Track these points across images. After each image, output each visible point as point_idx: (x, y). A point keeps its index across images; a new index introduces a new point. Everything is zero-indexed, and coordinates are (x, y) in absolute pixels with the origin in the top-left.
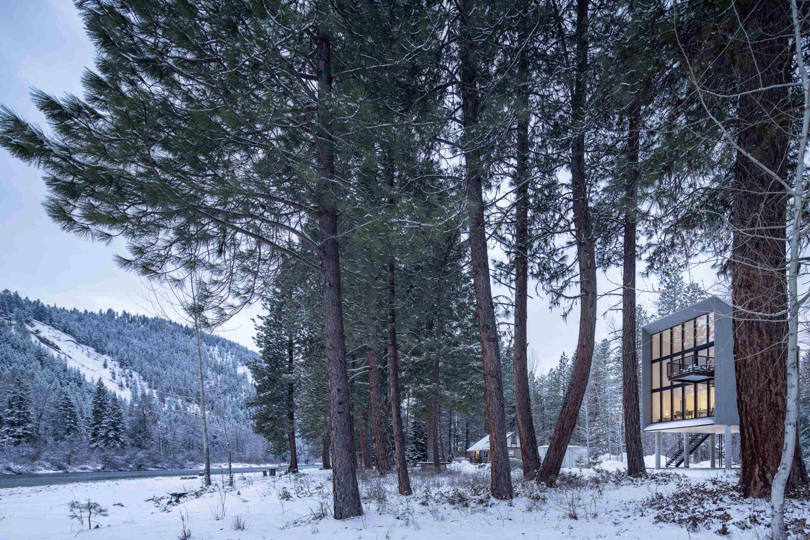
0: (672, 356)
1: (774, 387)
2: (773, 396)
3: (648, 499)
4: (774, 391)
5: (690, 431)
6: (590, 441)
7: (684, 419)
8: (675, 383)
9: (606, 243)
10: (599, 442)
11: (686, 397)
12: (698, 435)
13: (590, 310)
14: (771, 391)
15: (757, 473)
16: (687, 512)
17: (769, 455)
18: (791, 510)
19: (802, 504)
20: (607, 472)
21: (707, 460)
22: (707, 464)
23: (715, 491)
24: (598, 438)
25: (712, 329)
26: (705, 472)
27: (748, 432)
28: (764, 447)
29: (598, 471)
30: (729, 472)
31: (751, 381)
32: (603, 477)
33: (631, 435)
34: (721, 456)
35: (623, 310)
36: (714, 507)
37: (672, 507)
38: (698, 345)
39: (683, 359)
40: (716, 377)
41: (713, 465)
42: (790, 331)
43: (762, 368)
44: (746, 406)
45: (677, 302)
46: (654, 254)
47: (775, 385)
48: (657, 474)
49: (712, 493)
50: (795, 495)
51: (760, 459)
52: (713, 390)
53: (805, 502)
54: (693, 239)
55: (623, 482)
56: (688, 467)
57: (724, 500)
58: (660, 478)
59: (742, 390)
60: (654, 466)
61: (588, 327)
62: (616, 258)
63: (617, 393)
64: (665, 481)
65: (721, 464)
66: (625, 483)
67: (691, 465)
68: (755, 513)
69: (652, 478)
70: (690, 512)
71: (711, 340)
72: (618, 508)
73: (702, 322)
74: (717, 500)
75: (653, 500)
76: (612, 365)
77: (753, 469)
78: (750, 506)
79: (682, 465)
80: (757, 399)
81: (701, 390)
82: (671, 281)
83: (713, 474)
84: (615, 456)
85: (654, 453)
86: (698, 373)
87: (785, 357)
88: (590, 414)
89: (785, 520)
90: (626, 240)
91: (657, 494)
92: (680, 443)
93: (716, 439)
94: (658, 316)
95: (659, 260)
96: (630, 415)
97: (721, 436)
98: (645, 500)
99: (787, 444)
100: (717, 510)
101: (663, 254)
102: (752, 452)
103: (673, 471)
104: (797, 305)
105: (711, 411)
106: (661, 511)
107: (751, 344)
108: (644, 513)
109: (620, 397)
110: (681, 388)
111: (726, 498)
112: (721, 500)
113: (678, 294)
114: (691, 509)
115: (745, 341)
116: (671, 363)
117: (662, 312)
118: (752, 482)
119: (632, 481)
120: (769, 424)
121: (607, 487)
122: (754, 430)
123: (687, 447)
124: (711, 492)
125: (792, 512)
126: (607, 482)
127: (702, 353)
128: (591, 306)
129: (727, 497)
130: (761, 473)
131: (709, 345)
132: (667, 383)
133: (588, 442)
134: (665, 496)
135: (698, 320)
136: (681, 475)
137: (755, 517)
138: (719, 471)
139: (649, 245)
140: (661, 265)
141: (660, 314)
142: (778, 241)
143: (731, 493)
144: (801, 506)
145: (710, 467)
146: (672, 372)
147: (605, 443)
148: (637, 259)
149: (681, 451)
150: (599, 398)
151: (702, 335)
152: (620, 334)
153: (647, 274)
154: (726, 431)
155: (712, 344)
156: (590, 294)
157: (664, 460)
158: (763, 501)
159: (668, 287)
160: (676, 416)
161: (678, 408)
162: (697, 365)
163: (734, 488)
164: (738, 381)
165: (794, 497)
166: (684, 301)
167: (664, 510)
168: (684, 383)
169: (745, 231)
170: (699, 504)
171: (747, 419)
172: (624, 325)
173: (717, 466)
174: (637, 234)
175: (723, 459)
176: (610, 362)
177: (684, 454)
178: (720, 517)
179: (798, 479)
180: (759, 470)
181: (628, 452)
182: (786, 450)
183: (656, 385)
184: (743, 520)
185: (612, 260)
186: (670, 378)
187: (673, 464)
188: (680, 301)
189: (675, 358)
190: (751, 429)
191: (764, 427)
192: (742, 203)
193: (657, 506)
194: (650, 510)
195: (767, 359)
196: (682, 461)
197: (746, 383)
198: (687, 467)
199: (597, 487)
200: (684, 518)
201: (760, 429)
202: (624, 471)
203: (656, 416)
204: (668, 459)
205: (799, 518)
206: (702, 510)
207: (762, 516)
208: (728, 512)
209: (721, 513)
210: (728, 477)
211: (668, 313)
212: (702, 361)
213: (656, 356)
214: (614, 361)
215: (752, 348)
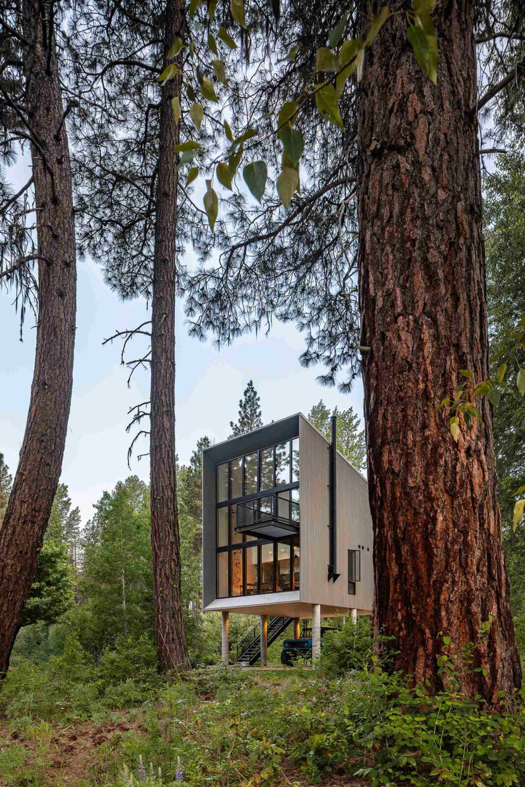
0: (244, 499)
8: (249, 539)
92: (255, 630)
96: (163, 562)
110: (256, 548)
123: (264, 636)
131: (292, 486)
177: (261, 646)
183: (223, 542)
203: (224, 587)
213: (223, 497)
215: (411, 317)
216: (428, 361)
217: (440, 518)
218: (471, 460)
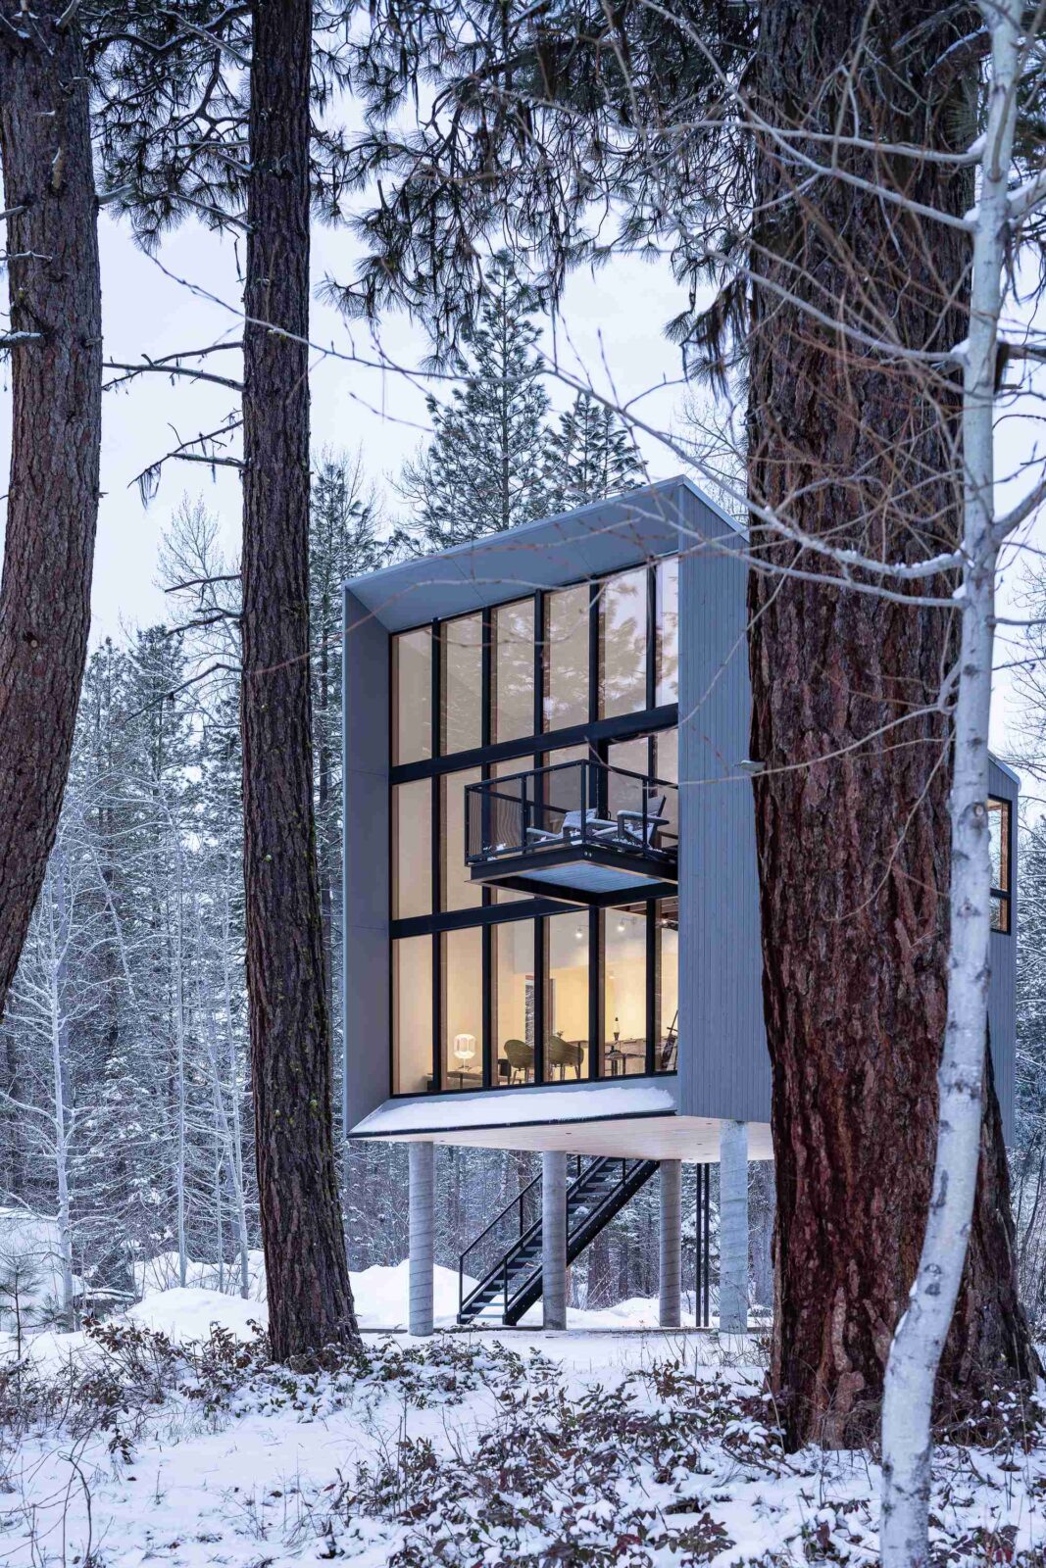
0: (489, 754)
1: (910, 932)
2: (907, 971)
3: (362, 1475)
4: (908, 949)
5: (570, 1147)
6: (75, 1183)
7: (541, 1081)
8: (504, 896)
9: (158, 82)
10: (124, 1191)
11: (554, 973)
12: (604, 1164)
13: (60, 430)
14: (896, 949)
15: (837, 1336)
16: (538, 1522)
17: (887, 1248)
18: (961, 1493)
19: (1008, 1468)
20: (161, 1341)
21: (649, 1293)
22: (644, 1310)
23: (665, 1420)
24: (120, 1168)
25: (671, 650)
26: (634, 1344)
27: (805, 1140)
28: (867, 1211)
29: (114, 1341)
30: (731, 1343)
31: (822, 897)
32: (138, 1370)
33: (286, 1148)
34: (704, 1276)
35: (247, 471)
36: (664, 1496)
37: (472, 1506)
38: (608, 713)
39: (541, 773)
40: (686, 879)
41: (670, 1317)
42: (966, 658)
43: (866, 840)
44: (799, 1013)
45: (515, 483)
46: (404, 198)
47: (913, 922)
48: (411, 1354)
49: (656, 1436)
50: (983, 1429)
51: (853, 1266)
52: (670, 945)
53: (1018, 1457)
54: (587, 166)
55: (245, 1397)
56: (559, 1325)
57: (704, 1462)
58: (428, 1372)
59: (784, 936)
60: (404, 1319)
61: (52, 525)
62: (211, 178)
63: (218, 931)
64: (450, 1386)
65: (702, 1309)
66: (251, 1399)
67: (574, 1316)
68: (827, 1515)
69: (390, 1375)
70: (553, 1521)
71: (666, 695)
72: (212, 1526)
73: (625, 600)
74: (674, 1462)
75: (390, 1479)
76: (193, 774)
77: (823, 1313)
78: (810, 1484)
79: (535, 1313)
80: (842, 981)
81: (621, 939)
82: (487, 373)
83: (664, 1350)
84: (208, 1269)
85: (402, 1253)
86: (606, 854)
87: (946, 779)
88: (77, 1032)
89: (934, 1534)
90: (258, 83)
91: (405, 1445)
92: (525, 1201)
93: (686, 1192)
94: (427, 545)
95: (427, 239)
96: (282, 1037)
97: (704, 1175)
98: (350, 1476)
99: (945, 1179)
100: (671, 1510)
101: (444, 211)
102: (822, 1230)
103: (487, 1341)
104: (994, 535)
105: (661, 1049)
106: (420, 1526)
107: (823, 719)
108: (342, 1543)
109: (235, 955)
110: (529, 924)
111: (713, 1454)
112: (691, 1462)
113: (521, 444)
114: (558, 1506)
115: (799, 700)
116: (485, 790)
117: (446, 527)
118: (820, 1377)
119: (290, 1387)
120: (889, 1102)
121: (158, 1420)
122: (830, 1131)
123: (556, 1224)
124: (648, 1427)
125: (969, 1503)
126: (159, 1399)
127: (627, 755)
128: (70, 416)
129: (715, 1447)
130: (853, 1329)
131: (655, 720)
132: (464, 893)
133: (66, 1196)
134: (444, 1454)
135: (611, 589)
136: (526, 1356)
137: (824, 1530)
138: (693, 1339)
139: (381, 149)
140: (437, 268)
141: (434, 533)
142: (924, 218)
143: (733, 1426)
144: (999, 1477)
145: (655, 1324)
146: (489, 837)
147: (156, 1196)
148: (315, 207)
149: (529, 1244)
150: (125, 950)
151: (630, 672)
152: (230, 598)
153: (370, 298)
154: (726, 1146)
155: (666, 718)
156: (66, 344)
157: (449, 1289)
158: (860, 1460)
159: (476, 402)
160: (505, 1068)
161: (514, 1025)
162: (603, 814)
163: (749, 1406)
164: (766, 890)
165: (976, 1437)
166: (549, 484)
167: (435, 1518)
168: (546, 902)
169: (793, 142)
170: (597, 1482)
171: (801, 1074)
172: (247, 554)
173: (687, 1319)
174: (320, 74)
175: (714, 1290)
176: (182, 760)
177: (545, 1258)
178: (685, 1541)
179: (994, 1357)
180: (849, 1318)
181: (273, 1246)
182: (941, 1204)
183: (414, 901)
184: (777, 1547)
185: (190, 182)
186: (479, 867)
187: (495, 1310)
188: (531, 481)
189: (503, 769)
190: (816, 1123)
191: (870, 1117)
192: (791, 22)
193: (403, 1505)
194: (370, 1527)
195: (886, 799)
196: (533, 1294)
197: (800, 903)
198: (555, 1323)
199: (106, 1421)
200: (523, 1551)
201: (852, 1124)
202: (250, 1337)
203: (414, 1063)
204: (471, 1284)
205: (991, 1526)
206: (604, 1509)
207: (854, 1522)
208: (717, 1513)
209: (690, 1520)
210: (726, 1362)
211: (472, 536)
212: (624, 798)
213: (414, 747)
214: (204, 752)
215: (825, 736)
216: (853, 814)
217: (871, 1074)
218: (923, 978)
